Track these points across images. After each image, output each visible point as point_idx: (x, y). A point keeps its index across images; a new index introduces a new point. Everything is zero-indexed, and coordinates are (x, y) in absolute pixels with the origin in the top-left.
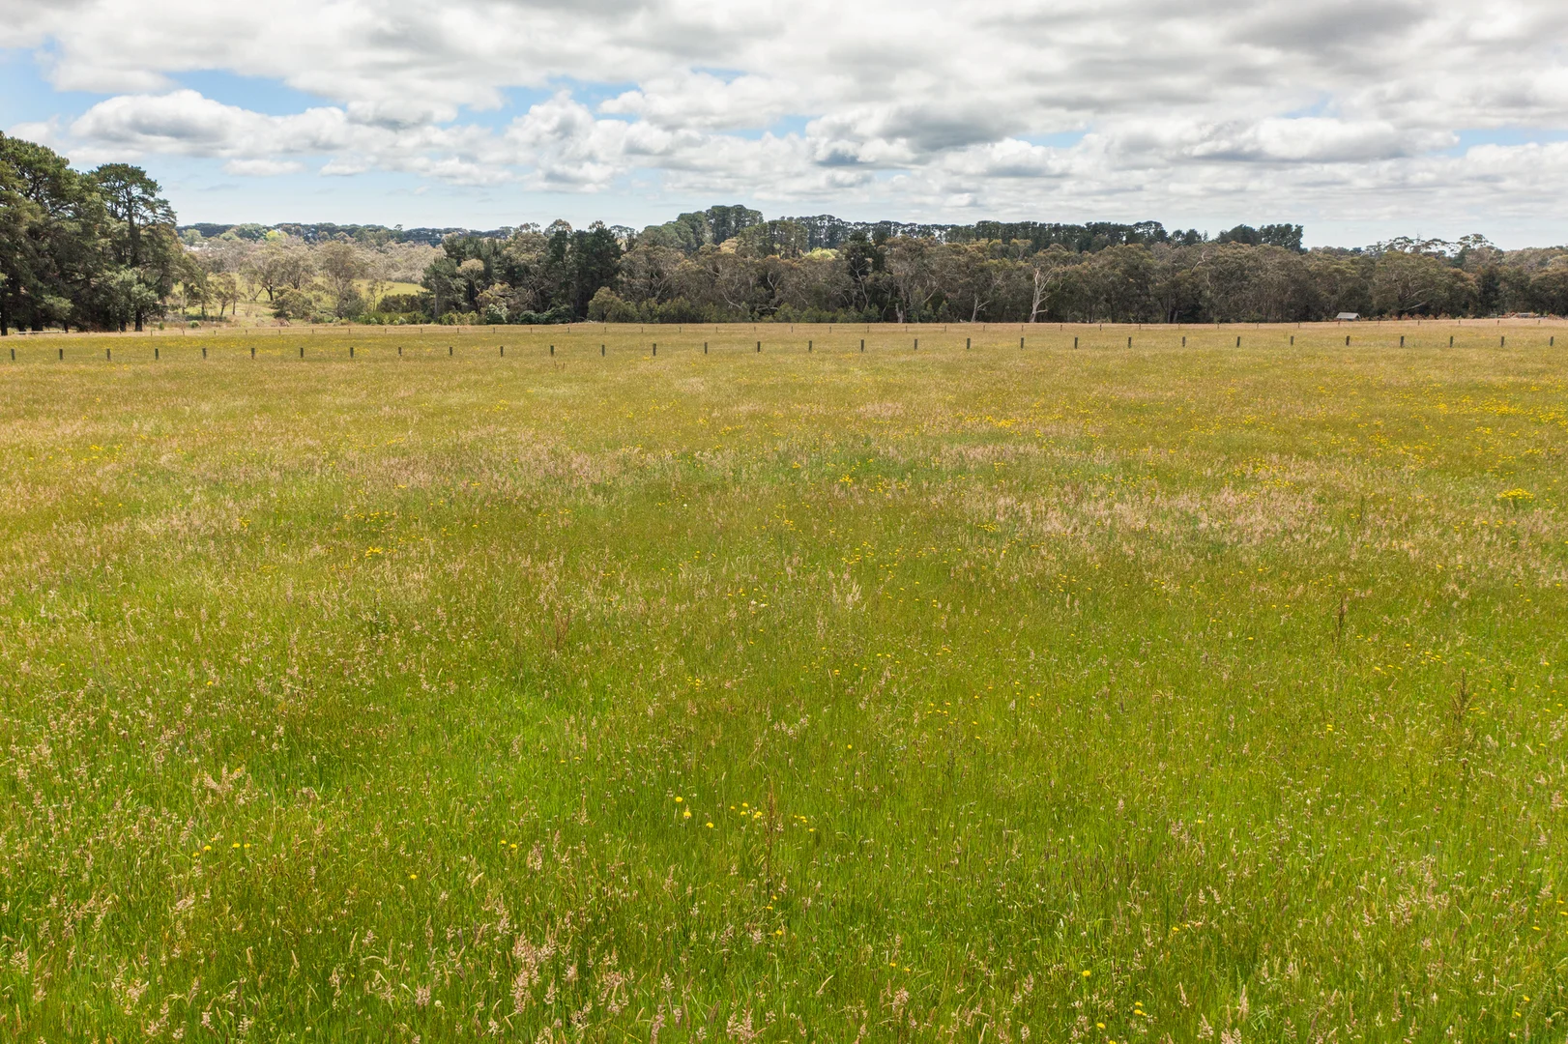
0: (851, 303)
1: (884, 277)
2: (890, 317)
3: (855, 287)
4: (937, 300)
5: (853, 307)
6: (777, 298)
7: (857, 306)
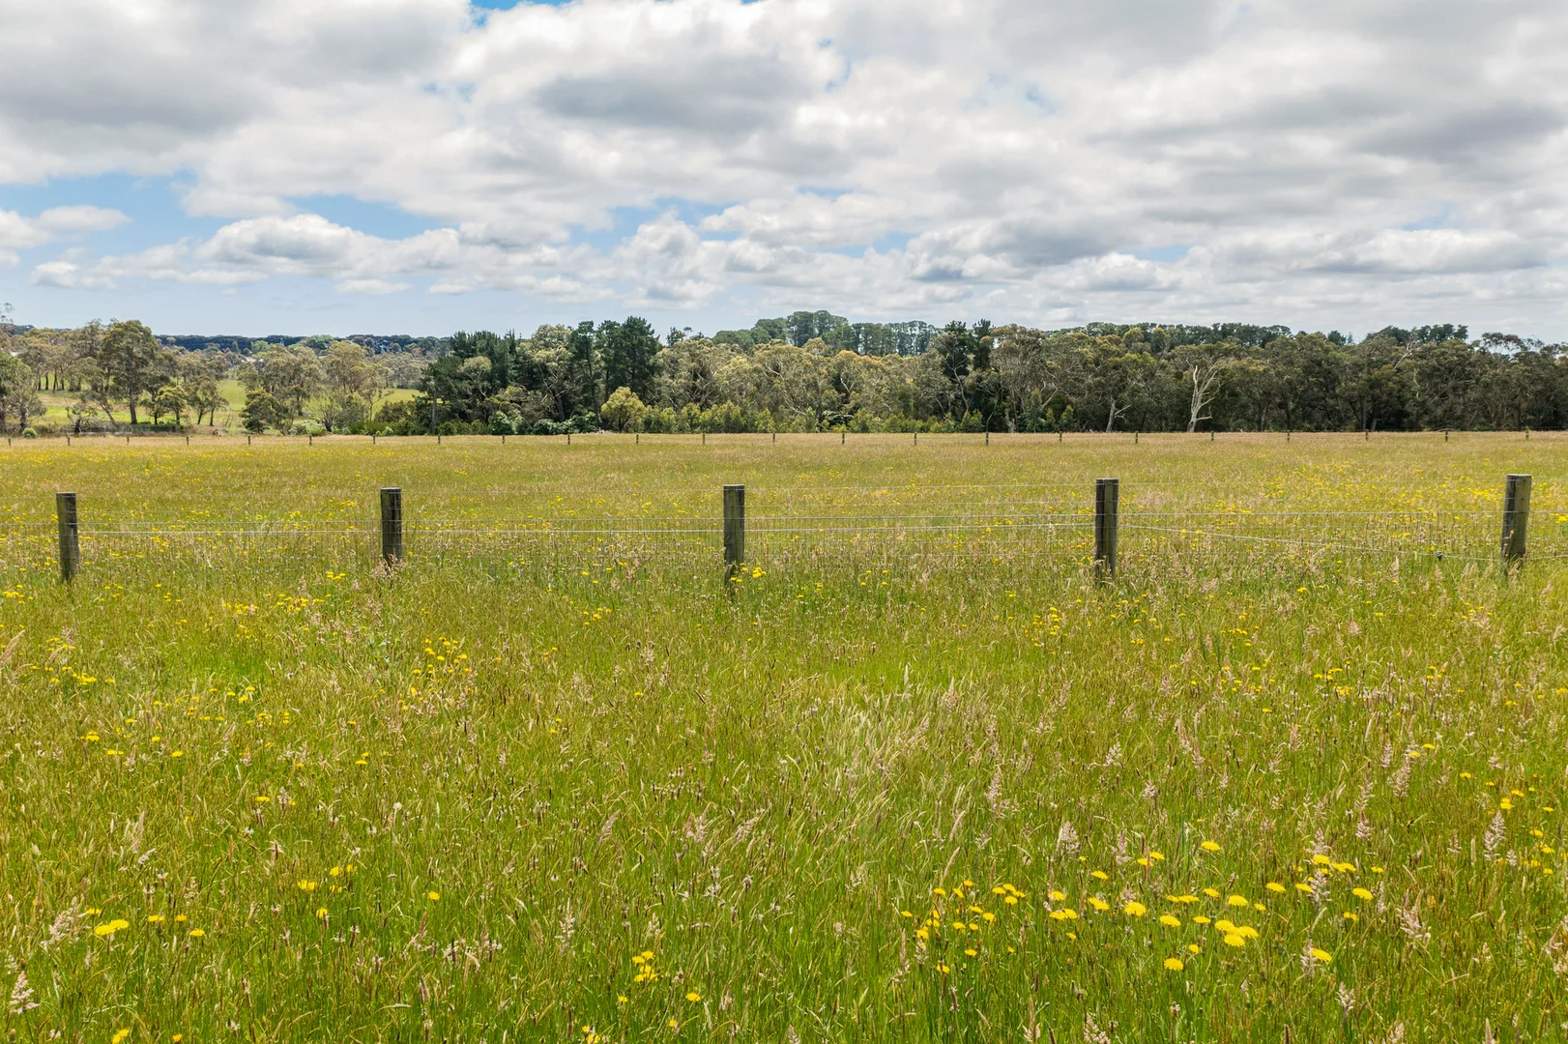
0: (946, 411)
1: (989, 376)
2: (995, 425)
3: (952, 389)
4: (1059, 406)
5: (950, 414)
6: (852, 403)
7: (954, 413)
